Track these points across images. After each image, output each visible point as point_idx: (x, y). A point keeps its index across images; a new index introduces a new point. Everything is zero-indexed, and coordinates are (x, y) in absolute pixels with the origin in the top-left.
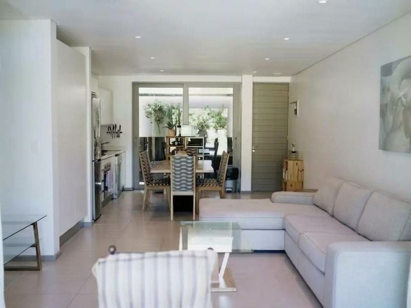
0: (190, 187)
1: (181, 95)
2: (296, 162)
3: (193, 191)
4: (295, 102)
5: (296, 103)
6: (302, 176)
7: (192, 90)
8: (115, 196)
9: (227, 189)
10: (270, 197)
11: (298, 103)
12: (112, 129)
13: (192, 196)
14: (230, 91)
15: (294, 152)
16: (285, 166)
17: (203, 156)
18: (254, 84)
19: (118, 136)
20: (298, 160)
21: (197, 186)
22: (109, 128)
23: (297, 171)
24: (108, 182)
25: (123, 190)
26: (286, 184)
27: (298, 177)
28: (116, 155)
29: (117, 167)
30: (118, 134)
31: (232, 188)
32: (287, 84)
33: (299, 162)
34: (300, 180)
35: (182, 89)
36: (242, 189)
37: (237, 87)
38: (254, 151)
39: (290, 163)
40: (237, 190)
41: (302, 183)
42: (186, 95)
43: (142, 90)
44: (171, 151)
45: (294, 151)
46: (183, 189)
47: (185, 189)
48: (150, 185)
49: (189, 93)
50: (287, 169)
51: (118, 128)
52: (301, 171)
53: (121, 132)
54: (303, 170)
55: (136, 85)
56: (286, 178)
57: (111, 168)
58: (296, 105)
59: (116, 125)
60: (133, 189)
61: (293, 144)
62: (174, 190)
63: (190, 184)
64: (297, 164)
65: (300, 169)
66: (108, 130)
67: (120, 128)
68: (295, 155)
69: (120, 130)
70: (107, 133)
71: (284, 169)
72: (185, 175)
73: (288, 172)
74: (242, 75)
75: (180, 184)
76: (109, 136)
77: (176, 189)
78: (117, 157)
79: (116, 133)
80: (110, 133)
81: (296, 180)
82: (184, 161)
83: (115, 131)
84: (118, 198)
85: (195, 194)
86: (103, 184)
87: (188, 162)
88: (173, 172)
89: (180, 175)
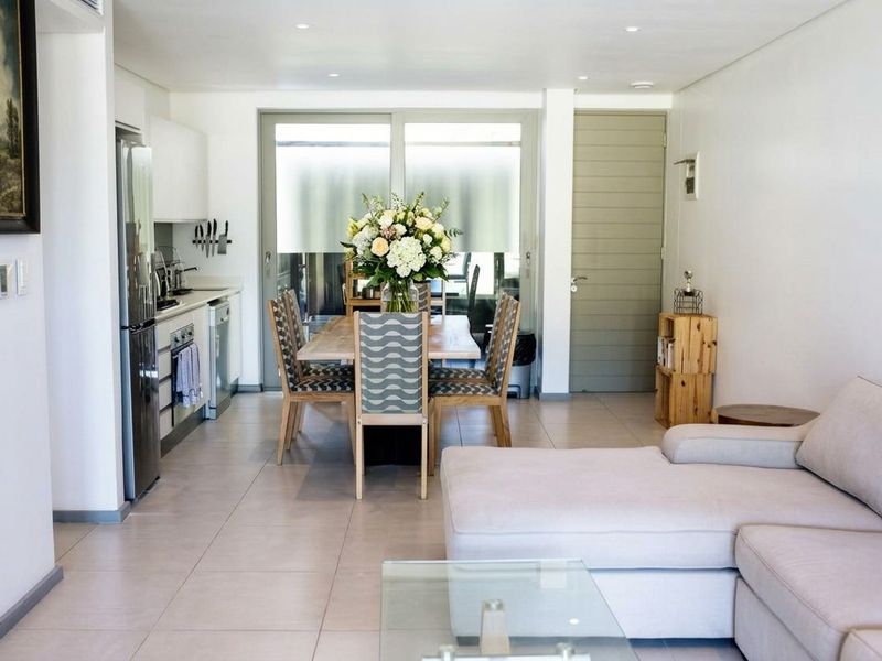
0: (412, 402)
1: (385, 145)
2: (695, 321)
3: (421, 412)
4: (687, 161)
5: (693, 161)
6: (713, 359)
7: (413, 131)
8: (209, 413)
11: (697, 162)
12: (205, 233)
14: (513, 131)
15: (691, 294)
16: (663, 331)
17: (441, 302)
18: (577, 113)
19: (222, 252)
20: (701, 315)
21: (431, 393)
22: (198, 229)
23: (699, 345)
24: (185, 379)
25: (236, 390)
26: (668, 379)
27: (700, 361)
28: (213, 303)
29: (215, 335)
30: (223, 246)
31: (518, 386)
32: (662, 116)
33: (705, 321)
34: (705, 370)
35: (388, 127)
36: (546, 389)
37: (532, 121)
38: (575, 289)
39: (681, 324)
40: (532, 391)
41: (713, 375)
43: (283, 131)
44: (360, 289)
45: (688, 290)
46: (390, 408)
47: (397, 408)
48: (300, 390)
49: (406, 141)
50: (671, 339)
51: (221, 230)
52: (709, 346)
53: (229, 242)
54: (715, 343)
55: (267, 118)
56: (669, 365)
57: (196, 337)
58: (692, 168)
59: (215, 221)
60: (263, 388)
61: (687, 273)
62: (365, 409)
63: (413, 392)
64: (699, 327)
65: (708, 340)
66: (196, 235)
67: (227, 230)
68: (693, 302)
69: (226, 234)
70: (194, 242)
71: (660, 339)
72: (396, 366)
73: (672, 347)
74: (545, 90)
75: (381, 394)
76: (198, 251)
77: (370, 407)
78: (213, 308)
79: (217, 242)
80: (200, 242)
81: (696, 370)
82: (393, 327)
83: (212, 237)
84: (217, 417)
85: (426, 420)
86: (168, 384)
87: (406, 329)
88: (362, 359)
89: (384, 367)
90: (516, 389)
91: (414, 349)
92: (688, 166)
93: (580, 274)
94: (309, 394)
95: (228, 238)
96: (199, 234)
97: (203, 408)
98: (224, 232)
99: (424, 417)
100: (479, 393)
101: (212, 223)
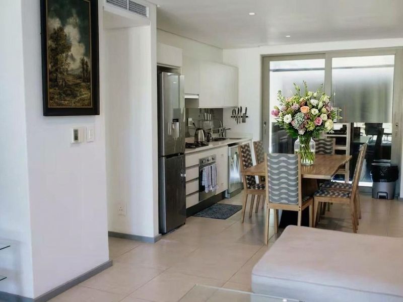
0: (293, 199)
3: (298, 205)
8: (226, 195)
9: (380, 194)
12: (237, 112)
13: (296, 213)
19: (244, 121)
22: (234, 111)
24: (206, 180)
28: (230, 145)
31: (387, 193)
35: (324, 60)
42: (328, 69)
43: (273, 65)
46: (283, 201)
47: (286, 202)
49: (333, 66)
51: (243, 112)
53: (247, 117)
55: (265, 59)
57: (218, 160)
59: (241, 108)
62: (270, 201)
63: (293, 194)
67: (246, 111)
70: (232, 117)
72: (285, 180)
75: (278, 194)
76: (234, 121)
77: (273, 200)
78: (230, 148)
79: (242, 117)
80: (234, 117)
82: (284, 161)
83: (240, 115)
84: (230, 198)
85: (300, 209)
86: (197, 182)
87: (289, 162)
88: (268, 176)
89: (279, 180)
90: (385, 194)
91: (293, 172)
94: (256, 191)
95: (247, 115)
96: (234, 113)
97: (223, 193)
98: (245, 113)
99: (300, 207)
100: (340, 196)
101: (240, 109)
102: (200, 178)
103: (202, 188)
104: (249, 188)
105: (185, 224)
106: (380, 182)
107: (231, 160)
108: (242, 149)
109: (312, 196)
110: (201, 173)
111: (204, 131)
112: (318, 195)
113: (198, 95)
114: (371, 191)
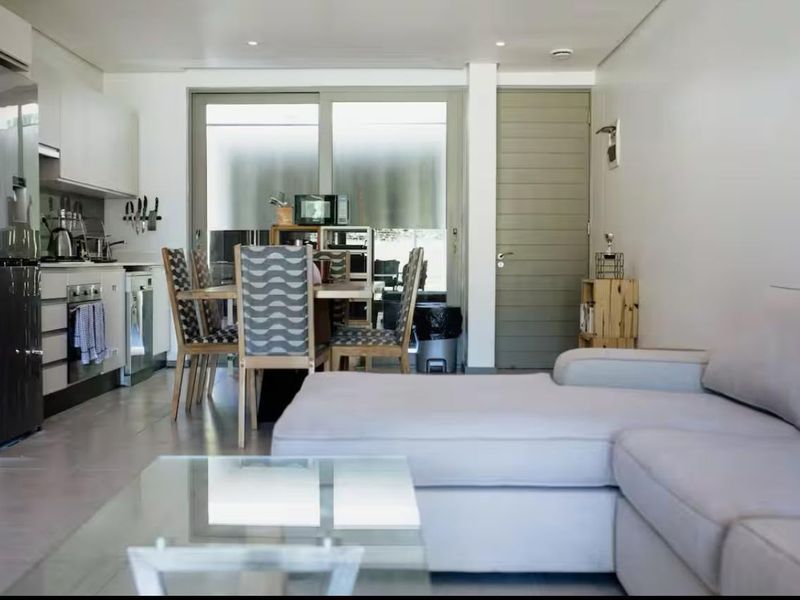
0: (298, 343)
1: (313, 124)
2: (616, 283)
3: (307, 354)
4: (609, 129)
5: (614, 128)
6: (635, 324)
8: (124, 380)
9: (432, 364)
10: (549, 369)
11: (618, 128)
12: (136, 209)
13: (303, 371)
15: (612, 257)
16: (585, 297)
18: (499, 90)
19: (152, 228)
20: (622, 279)
22: (129, 206)
23: (620, 307)
24: (83, 335)
25: (163, 365)
27: (622, 324)
28: (128, 269)
29: (131, 301)
30: (153, 220)
31: (444, 360)
32: (586, 91)
33: (625, 284)
34: (627, 333)
35: (317, 106)
37: (456, 98)
38: (501, 265)
39: (601, 287)
40: (459, 365)
41: (636, 341)
45: (609, 253)
46: (276, 350)
48: (195, 342)
50: (592, 303)
51: (151, 206)
52: (630, 309)
53: (159, 218)
54: (637, 306)
56: (590, 331)
57: (104, 297)
58: (614, 137)
59: (145, 198)
61: (607, 236)
62: (248, 351)
63: (298, 331)
64: (619, 290)
65: (629, 303)
66: (127, 213)
67: (157, 207)
68: (616, 266)
69: (156, 211)
70: (125, 218)
71: (582, 305)
72: (280, 304)
73: (593, 311)
74: (468, 65)
75: (266, 335)
76: (127, 227)
77: (255, 349)
78: (129, 274)
79: (147, 218)
80: (130, 218)
81: (617, 333)
82: (276, 261)
83: (143, 213)
84: (133, 385)
85: (313, 363)
86: (64, 336)
87: (289, 264)
88: (244, 296)
89: (267, 305)
90: (441, 364)
91: (297, 285)
92: (610, 135)
93: (506, 249)
95: (159, 214)
96: (130, 210)
97: (116, 374)
98: (154, 209)
99: (311, 359)
100: (381, 344)
101: (143, 200)
102: (70, 329)
103: (73, 354)
104: (189, 341)
105: (39, 429)
106: (430, 339)
107: (131, 303)
108: (170, 257)
109: (328, 345)
110: (71, 319)
111: (70, 234)
112: (338, 343)
113: (58, 150)
114: (414, 362)
